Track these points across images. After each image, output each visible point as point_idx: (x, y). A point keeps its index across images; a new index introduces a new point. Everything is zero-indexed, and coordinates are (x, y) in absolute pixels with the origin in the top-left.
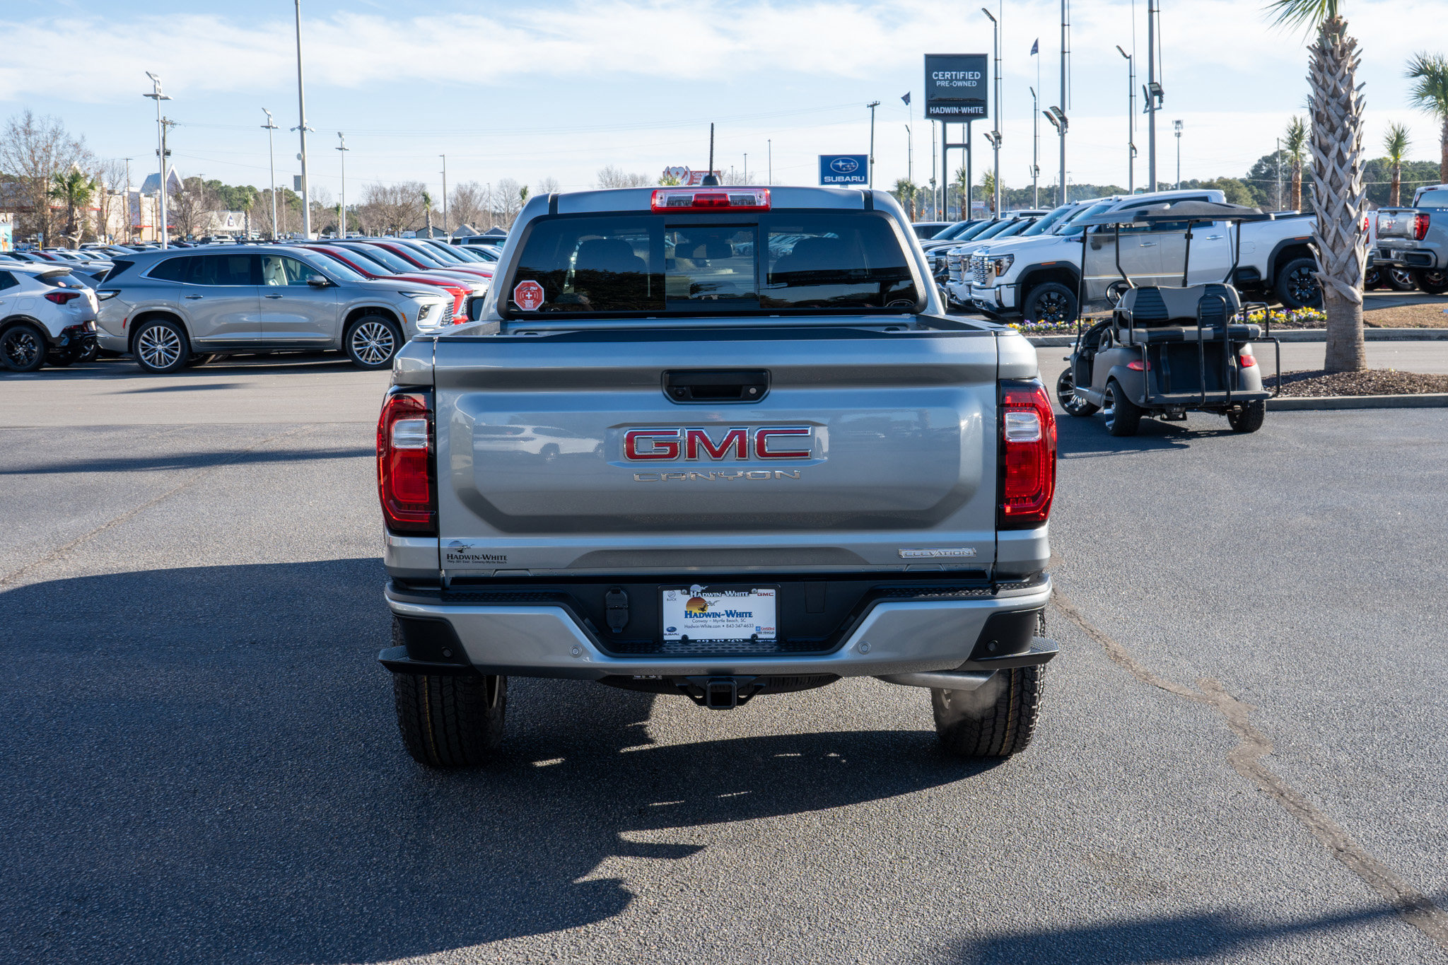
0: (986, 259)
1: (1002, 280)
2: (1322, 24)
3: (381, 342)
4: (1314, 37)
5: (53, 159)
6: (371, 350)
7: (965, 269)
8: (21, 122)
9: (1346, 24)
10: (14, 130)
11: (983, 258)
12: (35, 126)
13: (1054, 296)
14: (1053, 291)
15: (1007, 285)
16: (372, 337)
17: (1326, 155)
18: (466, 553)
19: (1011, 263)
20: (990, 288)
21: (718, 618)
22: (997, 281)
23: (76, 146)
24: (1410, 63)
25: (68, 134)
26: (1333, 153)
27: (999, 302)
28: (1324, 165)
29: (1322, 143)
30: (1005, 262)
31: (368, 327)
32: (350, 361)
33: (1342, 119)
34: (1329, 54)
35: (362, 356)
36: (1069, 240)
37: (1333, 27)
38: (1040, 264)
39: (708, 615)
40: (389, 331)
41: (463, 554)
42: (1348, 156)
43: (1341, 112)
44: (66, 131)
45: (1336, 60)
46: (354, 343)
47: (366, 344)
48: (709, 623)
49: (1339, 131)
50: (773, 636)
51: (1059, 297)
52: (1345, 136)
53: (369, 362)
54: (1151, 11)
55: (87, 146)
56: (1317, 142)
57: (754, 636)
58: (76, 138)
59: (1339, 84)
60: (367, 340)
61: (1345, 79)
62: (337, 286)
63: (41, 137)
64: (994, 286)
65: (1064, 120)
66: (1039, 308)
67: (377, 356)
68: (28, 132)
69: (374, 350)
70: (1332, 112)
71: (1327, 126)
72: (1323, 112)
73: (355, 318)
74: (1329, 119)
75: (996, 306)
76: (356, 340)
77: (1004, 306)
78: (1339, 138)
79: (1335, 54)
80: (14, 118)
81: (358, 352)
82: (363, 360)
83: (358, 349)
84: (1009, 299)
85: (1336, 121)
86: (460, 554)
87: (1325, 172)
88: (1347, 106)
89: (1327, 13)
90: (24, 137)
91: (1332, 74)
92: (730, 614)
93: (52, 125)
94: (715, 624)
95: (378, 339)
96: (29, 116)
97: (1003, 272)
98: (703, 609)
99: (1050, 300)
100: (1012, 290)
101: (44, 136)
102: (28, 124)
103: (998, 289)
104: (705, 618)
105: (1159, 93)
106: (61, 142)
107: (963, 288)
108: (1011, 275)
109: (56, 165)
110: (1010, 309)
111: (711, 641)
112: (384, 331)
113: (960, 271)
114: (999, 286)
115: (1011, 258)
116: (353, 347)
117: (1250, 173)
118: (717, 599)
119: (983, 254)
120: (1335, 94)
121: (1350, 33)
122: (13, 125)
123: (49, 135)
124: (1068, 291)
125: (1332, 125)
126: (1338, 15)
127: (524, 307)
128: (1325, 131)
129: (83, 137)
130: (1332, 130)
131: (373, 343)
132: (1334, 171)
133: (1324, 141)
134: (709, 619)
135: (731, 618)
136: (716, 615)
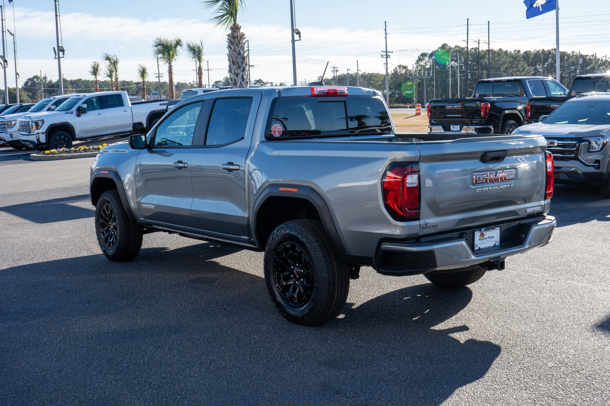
0: (30, 122)
1: (39, 131)
2: (231, 27)
4: (229, 32)
7: (8, 127)
9: (241, 27)
11: (29, 121)
13: (62, 137)
14: (62, 135)
15: (42, 133)
17: (237, 77)
18: (428, 225)
19: (43, 123)
20: (33, 135)
21: (487, 240)
22: (37, 131)
24: (156, 42)
26: (240, 76)
27: (38, 140)
28: (237, 81)
29: (235, 72)
30: (40, 123)
33: (242, 63)
34: (236, 38)
36: (67, 113)
37: (235, 28)
38: (55, 124)
39: (484, 239)
41: (427, 226)
42: (245, 77)
43: (242, 61)
45: (238, 41)
48: (485, 242)
49: (242, 68)
50: (499, 244)
51: (64, 138)
52: (244, 70)
54: (56, 16)
56: (233, 72)
57: (495, 244)
59: (240, 50)
61: (242, 48)
64: (35, 133)
65: (5, 61)
66: (56, 143)
70: (239, 60)
71: (237, 66)
72: (235, 60)
74: (238, 63)
75: (37, 142)
77: (40, 142)
78: (242, 70)
79: (238, 38)
84: (43, 139)
85: (240, 64)
86: (426, 226)
87: (237, 83)
88: (243, 58)
89: (233, 22)
91: (238, 46)
92: (489, 238)
94: (486, 242)
97: (39, 127)
98: (483, 237)
99: (60, 139)
100: (44, 135)
103: (37, 135)
104: (484, 240)
105: (63, 51)
107: (8, 135)
108: (44, 129)
110: (44, 144)
111: (485, 248)
113: (6, 128)
114: (38, 133)
115: (43, 121)
117: (23, 85)
118: (487, 233)
119: (29, 120)
120: (239, 54)
121: (242, 30)
124: (68, 135)
125: (239, 65)
126: (237, 24)
127: (275, 135)
128: (236, 68)
130: (239, 67)
132: (241, 83)
133: (236, 71)
134: (485, 240)
135: (490, 239)
136: (486, 238)
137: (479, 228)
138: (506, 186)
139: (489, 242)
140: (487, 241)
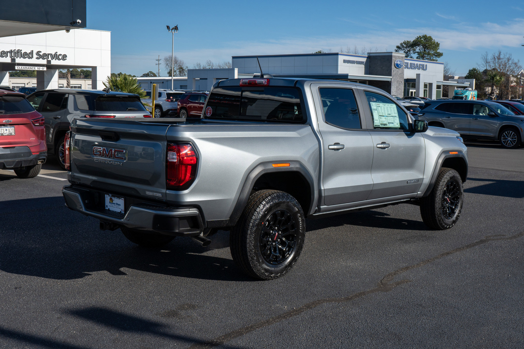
3: (512, 138)
5: (507, 68)
6: (508, 141)
8: (497, 55)
10: (494, 58)
12: (502, 56)
16: (509, 136)
23: (516, 64)
25: (513, 60)
31: (508, 132)
32: (501, 145)
35: (504, 143)
40: (515, 135)
44: (512, 58)
46: (502, 138)
47: (507, 139)
50: (124, 212)
53: (507, 146)
55: (520, 64)
57: (121, 211)
58: (516, 61)
60: (507, 137)
62: (498, 116)
63: (503, 60)
67: (510, 144)
68: (499, 58)
69: (509, 141)
73: (503, 129)
76: (503, 137)
80: (494, 54)
81: (503, 141)
82: (505, 145)
83: (504, 140)
90: (497, 60)
93: (508, 56)
95: (511, 137)
96: (500, 53)
98: (112, 201)
101: (503, 61)
102: (499, 56)
106: (510, 62)
109: (508, 71)
112: (514, 134)
116: (502, 139)
118: (115, 199)
122: (494, 56)
123: (506, 60)
127: (207, 115)
129: (519, 61)
131: (509, 139)
134: (113, 205)
135: (117, 205)
136: (114, 204)
137: (108, 192)
138: (116, 163)
139: (116, 208)
140: (115, 206)
